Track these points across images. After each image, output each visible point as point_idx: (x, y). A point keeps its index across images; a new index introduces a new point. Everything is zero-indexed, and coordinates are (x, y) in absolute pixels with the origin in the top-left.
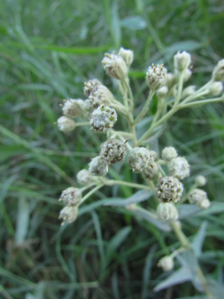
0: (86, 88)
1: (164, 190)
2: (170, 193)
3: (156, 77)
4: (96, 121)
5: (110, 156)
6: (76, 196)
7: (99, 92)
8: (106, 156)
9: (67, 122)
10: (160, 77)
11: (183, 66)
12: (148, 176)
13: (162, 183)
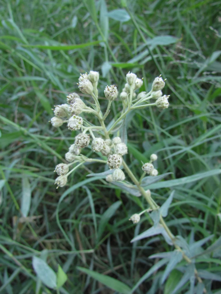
0: (68, 100)
1: (111, 161)
2: (115, 163)
3: (110, 94)
4: (71, 124)
5: (80, 144)
6: (64, 169)
7: (75, 104)
8: (78, 143)
9: (57, 121)
10: (112, 93)
11: (131, 82)
12: (104, 155)
13: (110, 158)
